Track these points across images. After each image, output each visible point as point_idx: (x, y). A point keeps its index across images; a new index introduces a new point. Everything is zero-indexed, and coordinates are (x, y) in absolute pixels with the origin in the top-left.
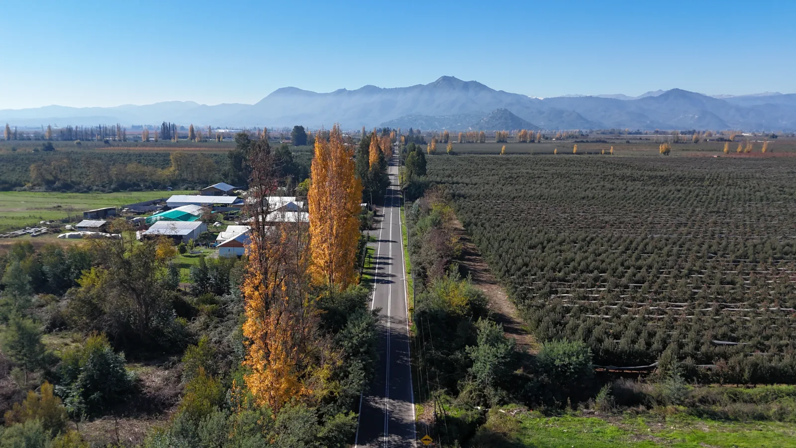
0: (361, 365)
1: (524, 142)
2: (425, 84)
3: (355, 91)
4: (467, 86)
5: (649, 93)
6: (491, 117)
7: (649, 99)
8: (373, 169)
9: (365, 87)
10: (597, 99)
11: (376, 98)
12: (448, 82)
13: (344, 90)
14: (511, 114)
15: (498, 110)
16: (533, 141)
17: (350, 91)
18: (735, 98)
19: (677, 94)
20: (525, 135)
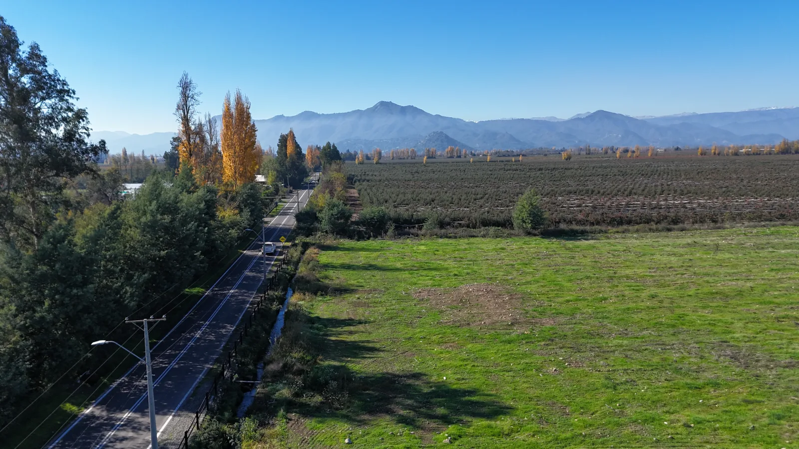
0: (249, 210)
1: (452, 157)
2: (363, 109)
3: (292, 117)
4: (404, 110)
5: (579, 115)
6: (428, 140)
7: (577, 120)
8: (290, 159)
9: (303, 113)
10: (528, 121)
11: (314, 124)
12: (386, 107)
13: (282, 117)
14: (447, 137)
15: (434, 132)
16: (460, 157)
17: (288, 117)
18: (656, 119)
19: (602, 116)
20: (452, 151)
